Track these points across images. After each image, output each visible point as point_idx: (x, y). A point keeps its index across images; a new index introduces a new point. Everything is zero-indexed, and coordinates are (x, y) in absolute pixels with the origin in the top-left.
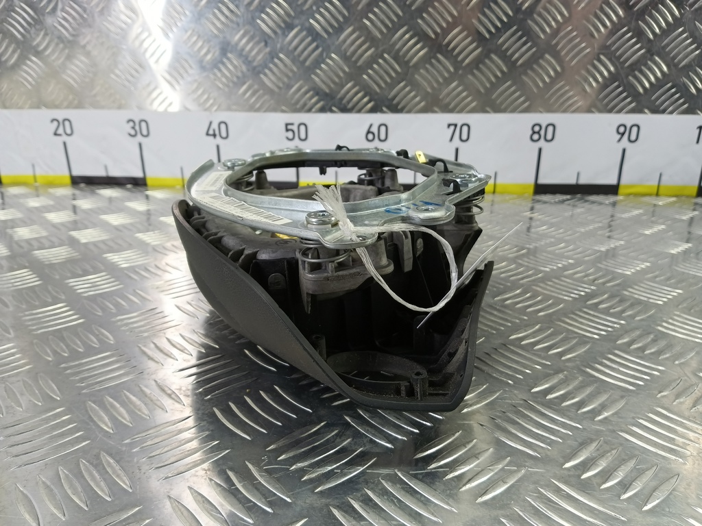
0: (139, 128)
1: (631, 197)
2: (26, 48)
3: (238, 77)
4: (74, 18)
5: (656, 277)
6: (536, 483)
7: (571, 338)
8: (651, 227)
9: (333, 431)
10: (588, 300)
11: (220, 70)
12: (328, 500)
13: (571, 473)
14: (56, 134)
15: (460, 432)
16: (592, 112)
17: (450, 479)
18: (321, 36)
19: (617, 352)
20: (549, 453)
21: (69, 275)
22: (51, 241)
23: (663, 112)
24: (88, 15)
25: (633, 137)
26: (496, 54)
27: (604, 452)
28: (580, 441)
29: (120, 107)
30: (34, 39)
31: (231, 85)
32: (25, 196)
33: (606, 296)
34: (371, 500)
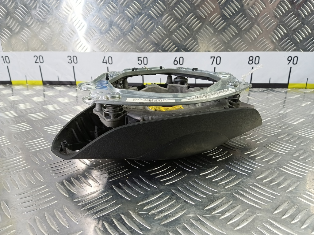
0: (73, 60)
1: (294, 89)
2: (23, 25)
3: (117, 37)
4: (44, 11)
5: (308, 126)
6: (260, 221)
7: (272, 154)
8: (304, 103)
9: (167, 196)
10: (279, 136)
11: (109, 34)
12: (167, 228)
13: (277, 216)
14: (36, 62)
15: (225, 197)
16: (276, 51)
17: (222, 219)
18: (154, 18)
19: (293, 160)
20: (266, 207)
21: (44, 125)
22: (35, 110)
23: (309, 50)
24: (50, 9)
25: (295, 62)
26: (233, 26)
27: (291, 206)
28: (280, 201)
29: (64, 51)
30: (27, 20)
31: (114, 40)
32: (23, 90)
33: (286, 134)
34: (186, 228)
